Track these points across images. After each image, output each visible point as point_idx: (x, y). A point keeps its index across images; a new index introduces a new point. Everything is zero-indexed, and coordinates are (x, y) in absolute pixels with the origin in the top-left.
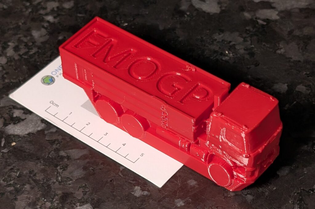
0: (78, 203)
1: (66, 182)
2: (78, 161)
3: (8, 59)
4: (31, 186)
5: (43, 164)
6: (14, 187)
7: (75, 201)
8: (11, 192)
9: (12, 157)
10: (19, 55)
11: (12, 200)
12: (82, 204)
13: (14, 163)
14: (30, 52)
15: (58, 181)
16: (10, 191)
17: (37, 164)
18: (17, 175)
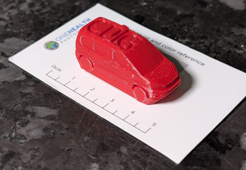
0: (21, 167)
2: (42, 120)
3: (19, 12)
7: (18, 164)
10: (32, 11)
14: (43, 10)
15: (11, 136)
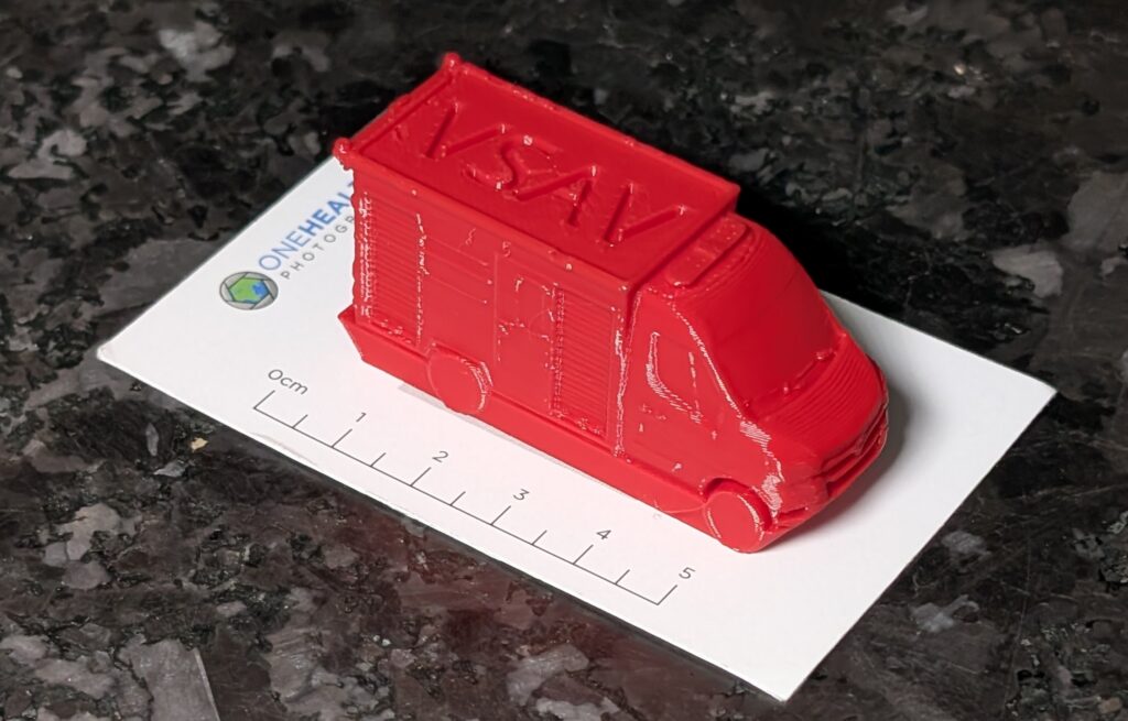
0: (525, 643)
1: (452, 573)
3: (86, 137)
4: (314, 593)
5: (339, 508)
6: (244, 600)
7: (509, 639)
8: (236, 620)
9: (204, 492)
10: (130, 120)
11: (251, 648)
12: (541, 648)
13: (221, 514)
14: (173, 107)
15: (418, 568)
16: (229, 619)
17: (315, 512)
18: (246, 558)
